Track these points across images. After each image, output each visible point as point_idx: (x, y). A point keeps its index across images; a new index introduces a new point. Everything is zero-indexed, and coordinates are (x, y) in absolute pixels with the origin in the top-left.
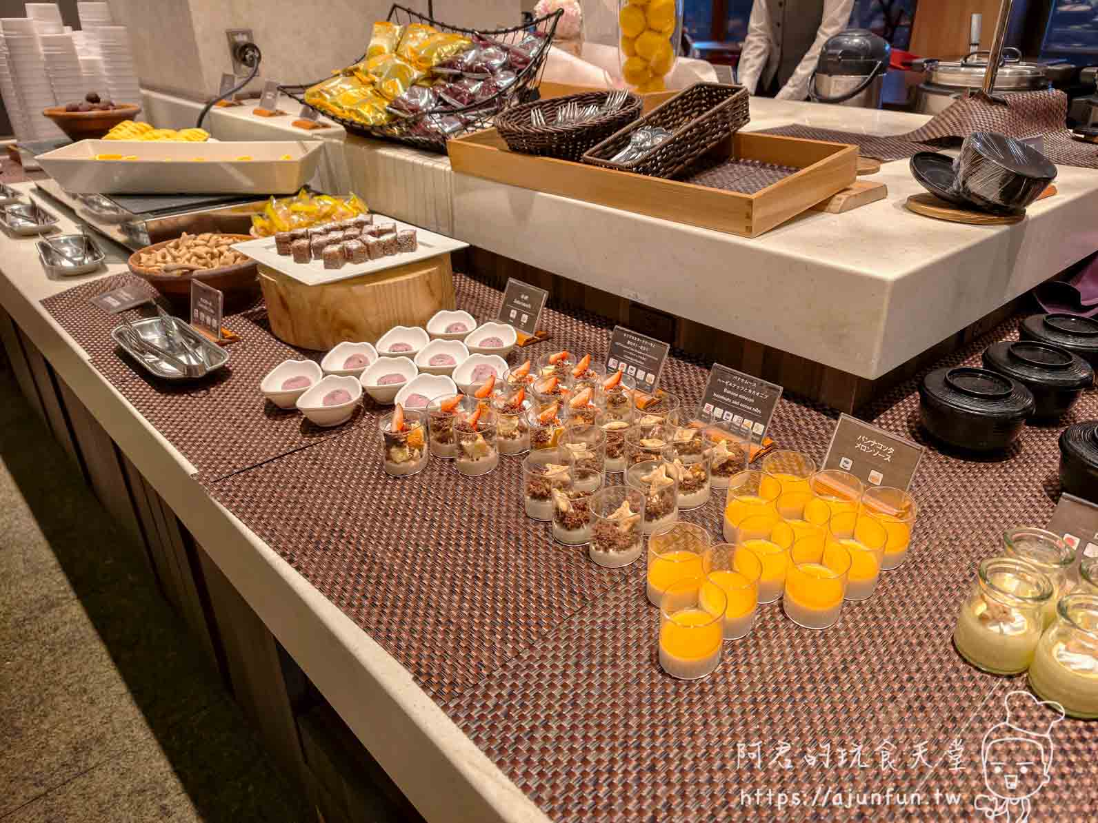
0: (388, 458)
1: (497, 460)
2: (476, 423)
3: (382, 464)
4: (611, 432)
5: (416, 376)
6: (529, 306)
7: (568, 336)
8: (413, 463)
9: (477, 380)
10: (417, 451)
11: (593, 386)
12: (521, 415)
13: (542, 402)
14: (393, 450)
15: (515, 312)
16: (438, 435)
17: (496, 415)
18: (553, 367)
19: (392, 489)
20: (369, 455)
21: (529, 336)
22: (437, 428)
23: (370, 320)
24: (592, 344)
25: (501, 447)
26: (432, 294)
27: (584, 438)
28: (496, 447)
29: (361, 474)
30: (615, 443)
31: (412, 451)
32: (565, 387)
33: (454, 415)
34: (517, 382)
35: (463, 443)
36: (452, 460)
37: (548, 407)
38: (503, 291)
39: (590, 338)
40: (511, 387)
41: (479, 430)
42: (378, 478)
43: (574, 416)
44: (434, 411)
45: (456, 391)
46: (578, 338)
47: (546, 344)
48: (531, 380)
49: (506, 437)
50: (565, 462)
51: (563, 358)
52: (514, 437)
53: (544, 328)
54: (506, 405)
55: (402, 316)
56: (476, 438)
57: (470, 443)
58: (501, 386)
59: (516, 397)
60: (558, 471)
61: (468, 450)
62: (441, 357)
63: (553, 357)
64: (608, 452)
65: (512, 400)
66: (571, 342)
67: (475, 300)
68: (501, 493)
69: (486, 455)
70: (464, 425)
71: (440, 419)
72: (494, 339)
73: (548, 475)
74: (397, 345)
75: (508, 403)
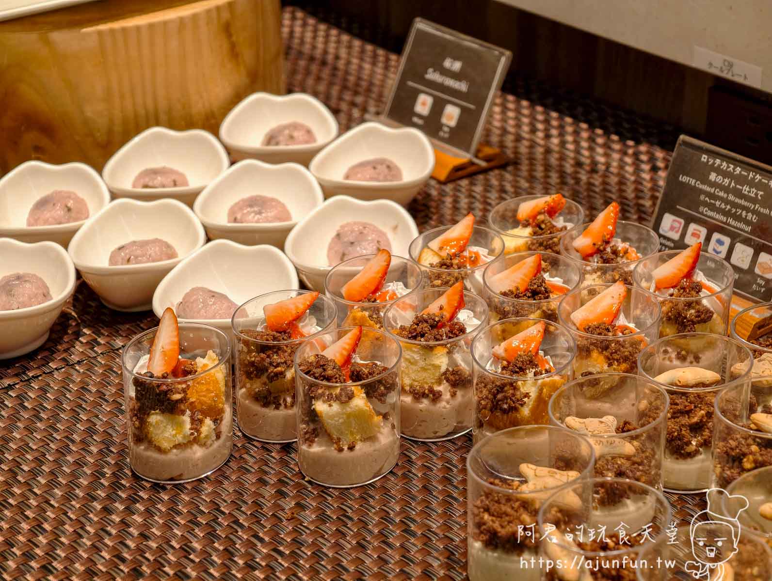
0: (142, 437)
1: (397, 452)
2: (348, 360)
3: (123, 452)
4: (677, 392)
5: (201, 248)
6: (462, 86)
7: (553, 160)
8: (198, 452)
9: (343, 257)
10: (208, 422)
11: (627, 279)
12: (455, 345)
13: (503, 314)
14: (155, 418)
15: (429, 100)
16: (257, 386)
17: (394, 344)
18: (528, 231)
19: (149, 513)
20: (91, 431)
21: (462, 157)
22: (255, 371)
23: (90, 111)
24: (614, 180)
25: (406, 418)
26: (234, 53)
27: (606, 406)
28: (394, 419)
29: (74, 476)
30: (685, 420)
31: (196, 423)
32: (557, 281)
33: (297, 340)
34: (442, 264)
35: (320, 407)
36: (287, 448)
37: (517, 327)
38: (399, 51)
39: (608, 165)
40: (431, 277)
41: (356, 376)
42: (115, 485)
43: (584, 351)
44: (249, 330)
45: (295, 285)
46: (579, 164)
47: (501, 179)
48: (475, 261)
49: (418, 395)
50: (566, 463)
51: (552, 212)
52: (436, 397)
53: (495, 139)
54: (419, 321)
55: (163, 104)
56: (351, 397)
57: (336, 407)
58: (403, 275)
59: (442, 301)
60: (551, 482)
61: (329, 423)
62: (257, 203)
63: (526, 208)
64: (670, 441)
65: (433, 308)
66: (562, 174)
67: (326, 73)
68: (407, 531)
69: (371, 438)
70: (321, 363)
71: (263, 349)
72: (381, 162)
73: (527, 491)
74: (155, 172)
75: (425, 314)
